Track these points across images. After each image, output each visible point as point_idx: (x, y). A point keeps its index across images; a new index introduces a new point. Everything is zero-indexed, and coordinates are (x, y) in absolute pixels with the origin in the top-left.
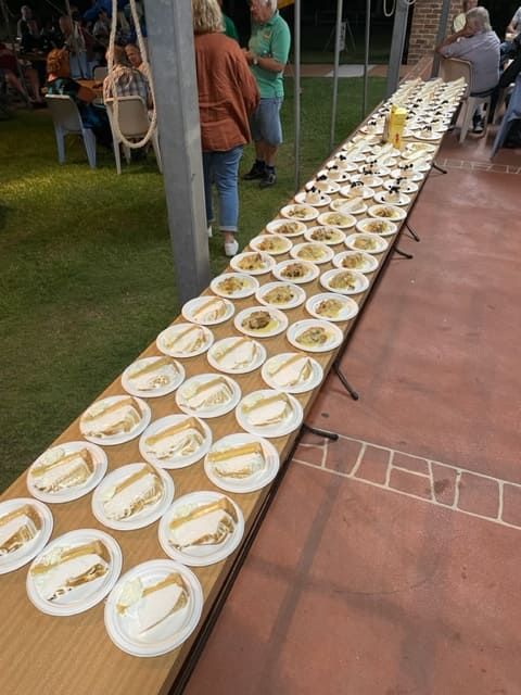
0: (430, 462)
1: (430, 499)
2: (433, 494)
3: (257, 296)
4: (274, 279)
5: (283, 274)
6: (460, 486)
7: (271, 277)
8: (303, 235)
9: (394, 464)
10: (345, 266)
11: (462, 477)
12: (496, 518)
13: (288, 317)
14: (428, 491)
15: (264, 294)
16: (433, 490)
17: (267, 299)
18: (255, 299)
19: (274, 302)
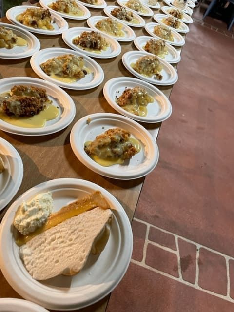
0: (177, 237)
1: (178, 277)
2: (180, 271)
3: (32, 62)
4: (63, 44)
5: (76, 42)
6: (200, 263)
7: (59, 41)
8: (103, 9)
9: (149, 239)
10: (148, 51)
11: (200, 252)
12: (226, 295)
13: (76, 103)
14: (176, 269)
15: (45, 61)
16: (179, 267)
17: (47, 68)
18: (28, 66)
19: (57, 75)
